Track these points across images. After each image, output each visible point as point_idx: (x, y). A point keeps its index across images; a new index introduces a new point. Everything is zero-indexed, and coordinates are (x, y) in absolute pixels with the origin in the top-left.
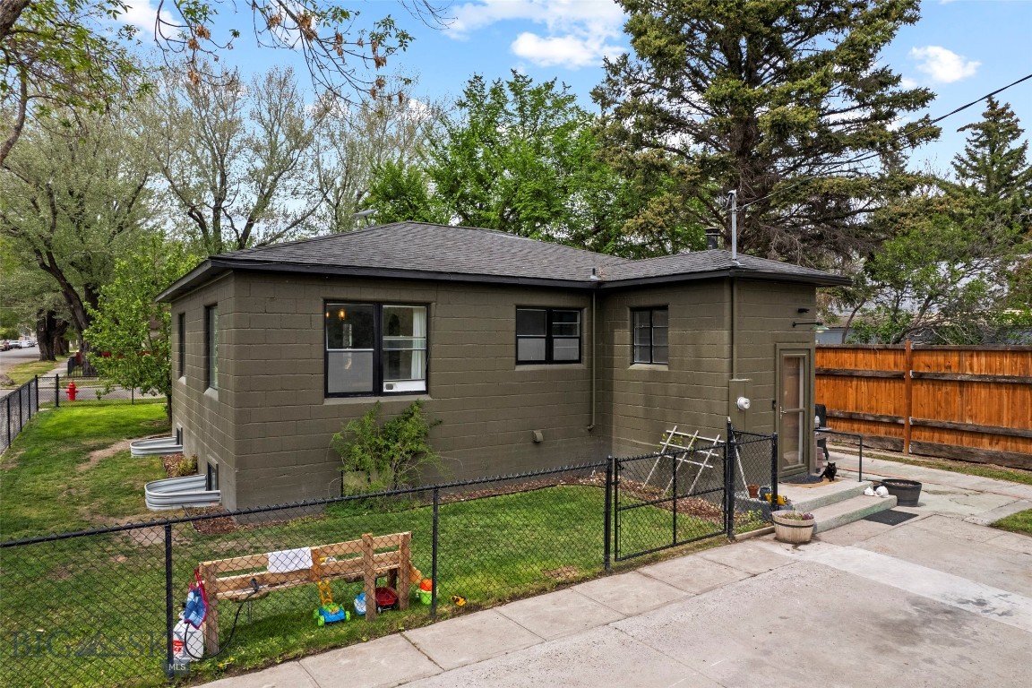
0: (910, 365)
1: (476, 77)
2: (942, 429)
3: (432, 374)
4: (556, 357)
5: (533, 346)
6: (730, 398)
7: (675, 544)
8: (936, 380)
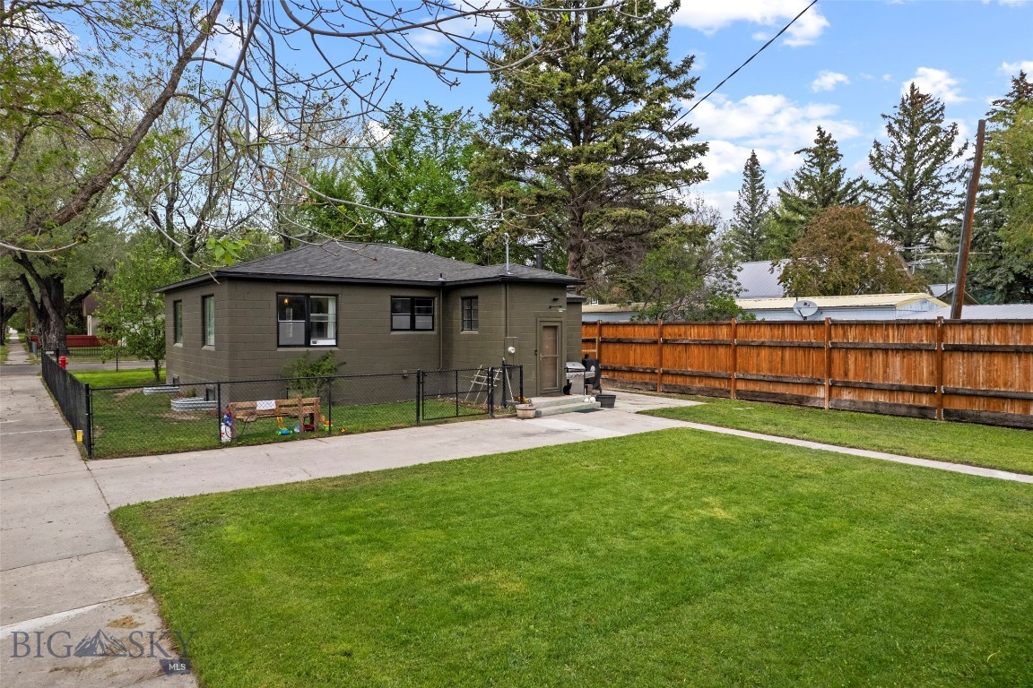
0: (661, 334)
1: (396, 104)
2: (676, 374)
3: (340, 335)
4: (417, 327)
5: (403, 320)
6: (505, 348)
7: (457, 416)
8: (674, 343)
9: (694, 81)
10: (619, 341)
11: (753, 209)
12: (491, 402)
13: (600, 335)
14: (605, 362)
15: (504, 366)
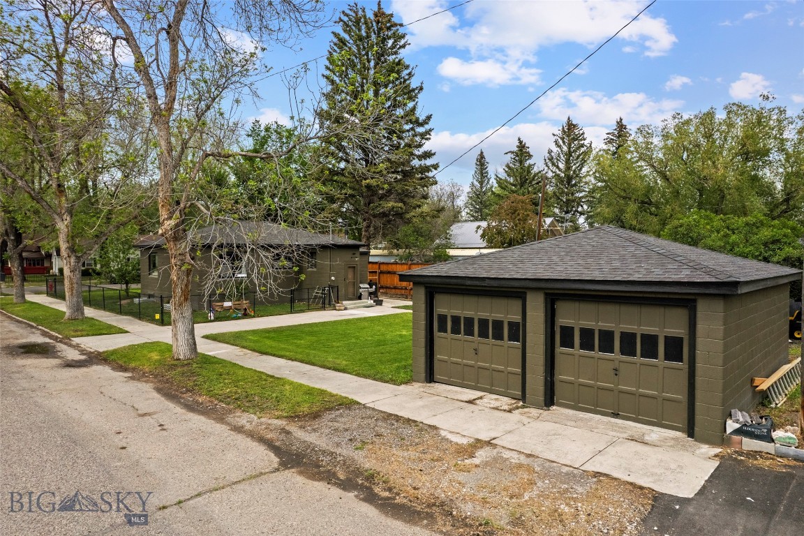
6: (330, 277)
7: (308, 309)
9: (431, 130)
10: (389, 273)
11: (481, 187)
12: (324, 303)
13: (379, 269)
14: (382, 284)
15: (329, 286)
